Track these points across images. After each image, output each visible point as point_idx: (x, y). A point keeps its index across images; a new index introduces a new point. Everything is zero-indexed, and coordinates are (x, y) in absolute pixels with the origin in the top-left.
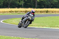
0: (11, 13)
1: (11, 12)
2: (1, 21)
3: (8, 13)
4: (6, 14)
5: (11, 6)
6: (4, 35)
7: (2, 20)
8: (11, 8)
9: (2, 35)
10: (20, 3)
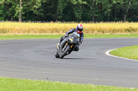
0: (129, 33)
1: (129, 31)
2: (107, 53)
3: (123, 33)
4: (118, 35)
5: (129, 16)
6: (113, 85)
7: (108, 49)
8: (130, 21)
9: (108, 85)
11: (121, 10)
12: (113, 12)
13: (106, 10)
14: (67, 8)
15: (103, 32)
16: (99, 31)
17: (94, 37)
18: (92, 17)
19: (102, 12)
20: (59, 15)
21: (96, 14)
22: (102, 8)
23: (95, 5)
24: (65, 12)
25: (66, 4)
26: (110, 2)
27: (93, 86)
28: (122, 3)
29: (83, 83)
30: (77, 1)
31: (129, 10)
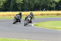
1: (42, 15)
2: (32, 25)
3: (39, 16)
4: (37, 17)
10: (52, 5)
11: (38, 6)
12: (35, 7)
13: (32, 6)
18: (25, 9)
19: (30, 7)
21: (27, 7)
22: (30, 5)
23: (27, 4)
24: (13, 7)
25: (14, 3)
26: (34, 2)
27: (26, 40)
28: (39, 2)
29: (22, 39)
30: (19, 2)
31: (42, 5)
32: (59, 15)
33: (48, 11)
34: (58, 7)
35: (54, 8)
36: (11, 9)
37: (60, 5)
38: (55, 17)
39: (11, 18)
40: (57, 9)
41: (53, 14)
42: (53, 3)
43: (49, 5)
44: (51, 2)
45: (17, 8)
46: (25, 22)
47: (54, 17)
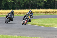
5: (31, 7)
6: (25, 36)
10: (40, 4)
11: (28, 4)
13: (21, 5)
14: (6, 4)
15: (21, 14)
16: (19, 13)
17: (17, 16)
18: (16, 7)
19: (20, 5)
20: (2, 7)
21: (18, 6)
22: (20, 4)
23: (17, 2)
24: (5, 6)
25: (5, 2)
26: (23, 1)
27: (17, 36)
28: (28, 1)
30: (10, 1)
31: (31, 4)
32: (48, 13)
33: (37, 9)
34: (46, 5)
35: (43, 6)
36: (3, 8)
37: (48, 3)
38: (44, 15)
39: (3, 15)
40: (45, 7)
41: (42, 12)
42: (42, 1)
43: (37, 4)
44: (39, 1)
45: (8, 7)
46: (24, 20)
47: (42, 15)
